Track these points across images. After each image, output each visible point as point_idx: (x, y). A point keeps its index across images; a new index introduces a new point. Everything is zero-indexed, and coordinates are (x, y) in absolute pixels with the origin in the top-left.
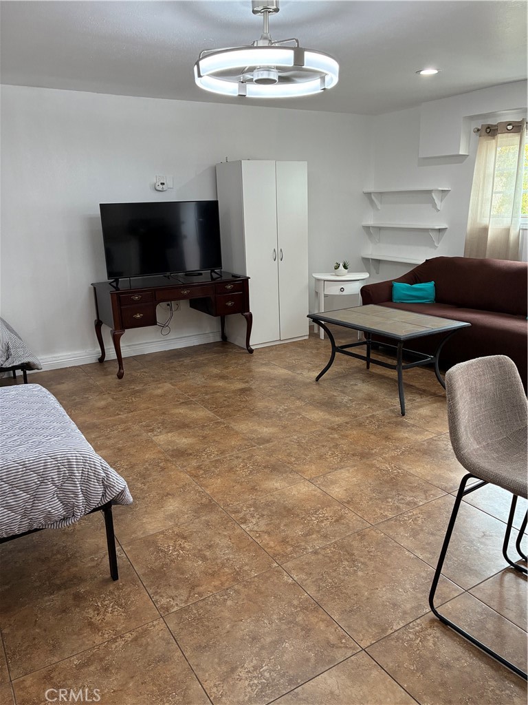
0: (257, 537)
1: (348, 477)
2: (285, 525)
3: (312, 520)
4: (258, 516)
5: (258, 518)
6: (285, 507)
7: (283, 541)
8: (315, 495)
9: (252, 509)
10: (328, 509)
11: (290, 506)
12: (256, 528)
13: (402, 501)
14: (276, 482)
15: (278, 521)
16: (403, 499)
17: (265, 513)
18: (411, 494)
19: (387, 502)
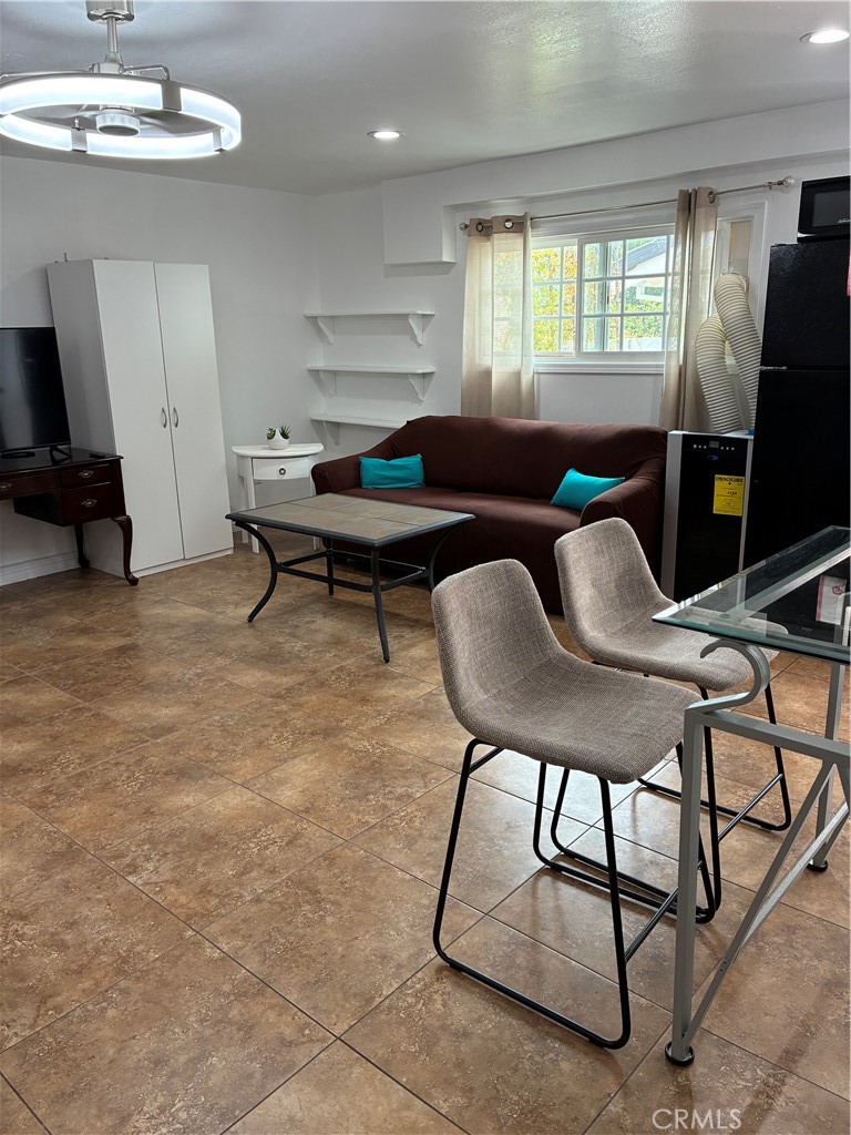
0: (156, 893)
1: (305, 771)
2: (205, 864)
3: (249, 848)
4: (158, 857)
5: (159, 860)
6: (204, 835)
7: (201, 892)
8: (253, 807)
9: (146, 847)
10: (276, 825)
11: (212, 832)
12: (154, 878)
13: (391, 796)
14: (187, 796)
15: (192, 861)
16: (391, 792)
17: (169, 850)
18: (403, 782)
19: (368, 800)
